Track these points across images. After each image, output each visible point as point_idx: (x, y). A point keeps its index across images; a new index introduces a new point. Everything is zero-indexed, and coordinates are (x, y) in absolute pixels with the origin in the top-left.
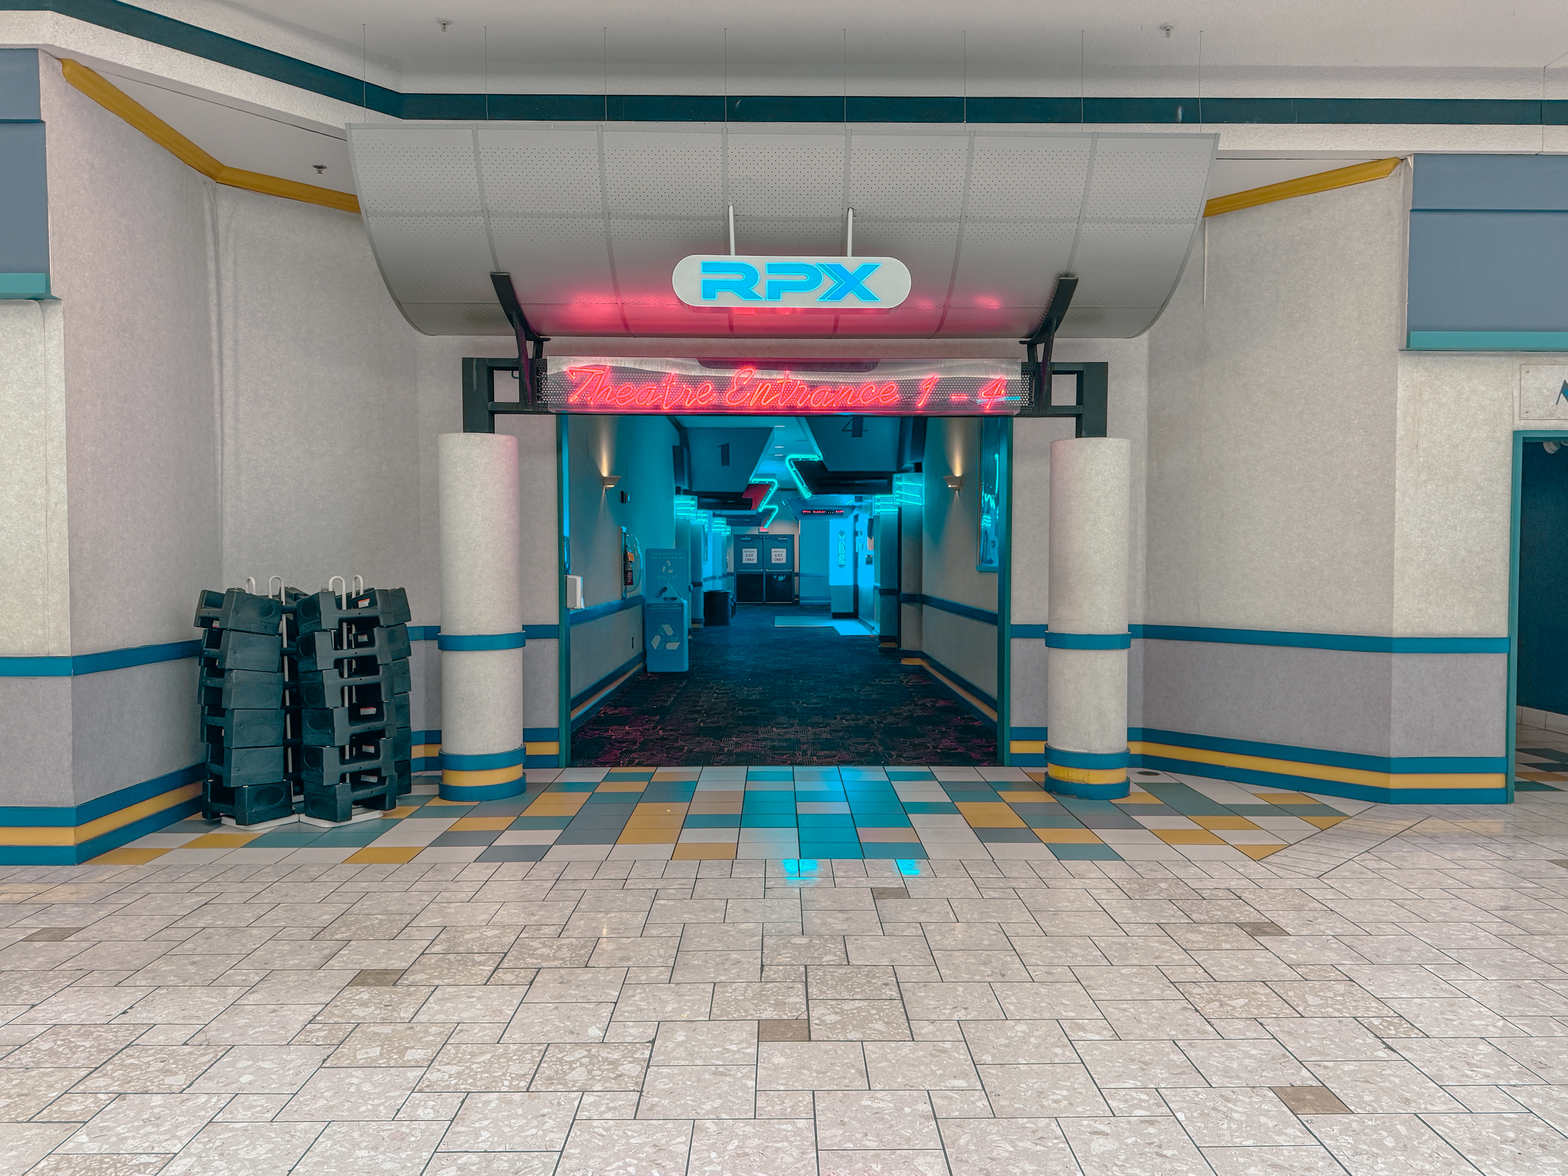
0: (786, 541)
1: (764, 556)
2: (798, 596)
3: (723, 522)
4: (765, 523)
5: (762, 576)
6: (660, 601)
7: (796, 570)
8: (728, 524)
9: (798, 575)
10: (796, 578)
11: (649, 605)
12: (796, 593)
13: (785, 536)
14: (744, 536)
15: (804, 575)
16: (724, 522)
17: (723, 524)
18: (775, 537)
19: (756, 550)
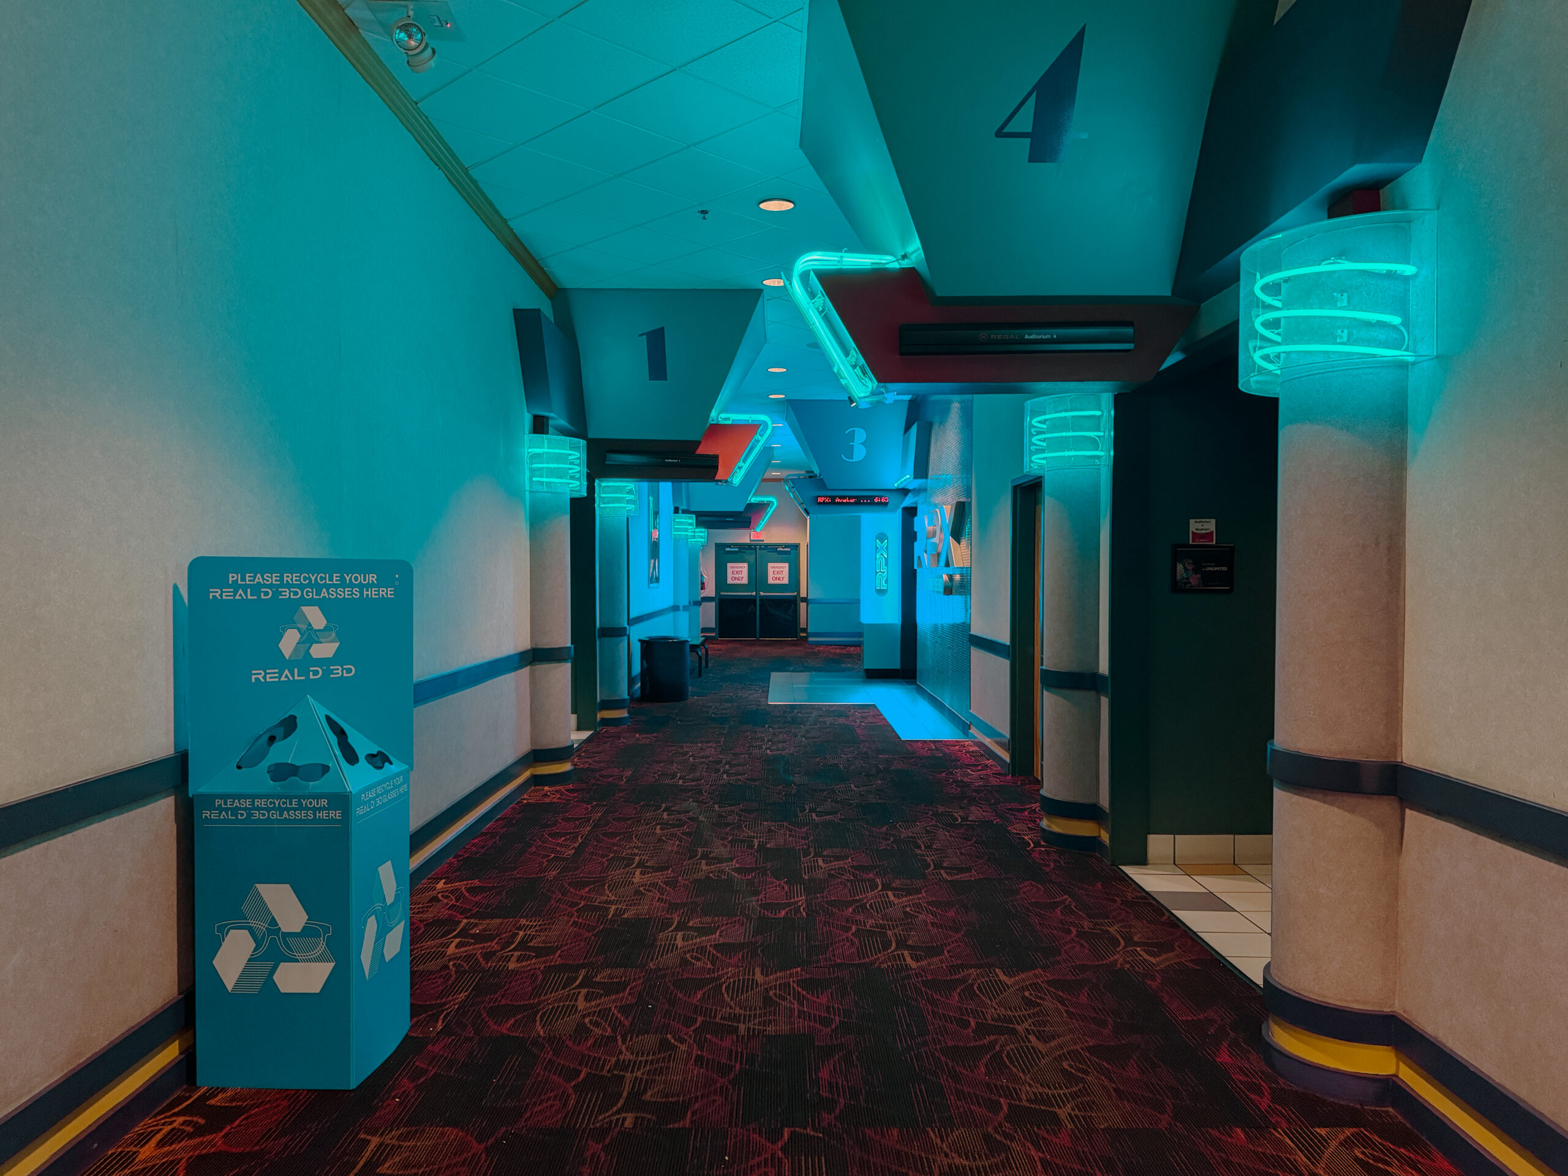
0: (788, 553)
1: (758, 575)
2: (805, 630)
3: (690, 521)
4: (757, 523)
5: (755, 601)
6: (258, 779)
7: (803, 594)
8: (699, 524)
9: (805, 600)
10: (803, 605)
11: (209, 800)
12: (803, 625)
13: (787, 546)
14: (729, 546)
15: (814, 601)
16: (693, 521)
17: (690, 524)
18: (772, 548)
19: (746, 565)
